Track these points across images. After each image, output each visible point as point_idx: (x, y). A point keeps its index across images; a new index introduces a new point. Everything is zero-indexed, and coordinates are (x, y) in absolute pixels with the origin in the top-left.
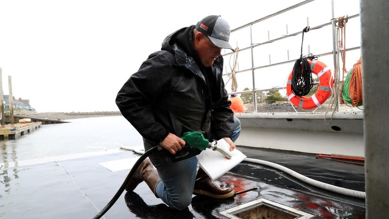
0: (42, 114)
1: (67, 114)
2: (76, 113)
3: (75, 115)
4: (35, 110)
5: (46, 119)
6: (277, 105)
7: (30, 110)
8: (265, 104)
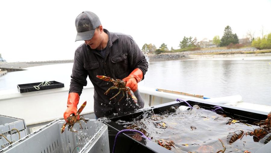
0: (11, 63)
1: (28, 63)
2: (35, 62)
3: (33, 63)
4: (6, 61)
5: (12, 67)
6: (161, 55)
7: (3, 61)
8: (155, 54)
